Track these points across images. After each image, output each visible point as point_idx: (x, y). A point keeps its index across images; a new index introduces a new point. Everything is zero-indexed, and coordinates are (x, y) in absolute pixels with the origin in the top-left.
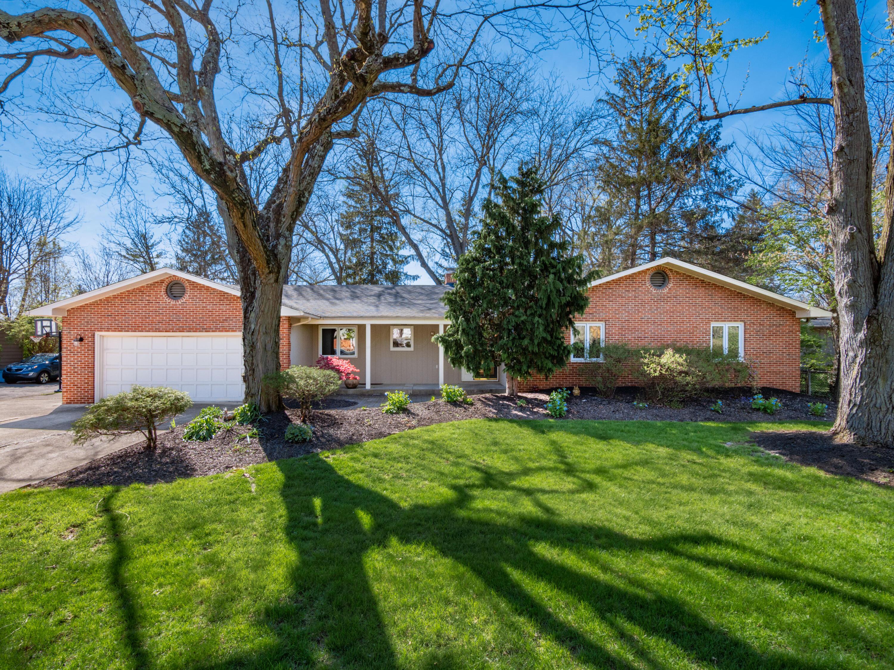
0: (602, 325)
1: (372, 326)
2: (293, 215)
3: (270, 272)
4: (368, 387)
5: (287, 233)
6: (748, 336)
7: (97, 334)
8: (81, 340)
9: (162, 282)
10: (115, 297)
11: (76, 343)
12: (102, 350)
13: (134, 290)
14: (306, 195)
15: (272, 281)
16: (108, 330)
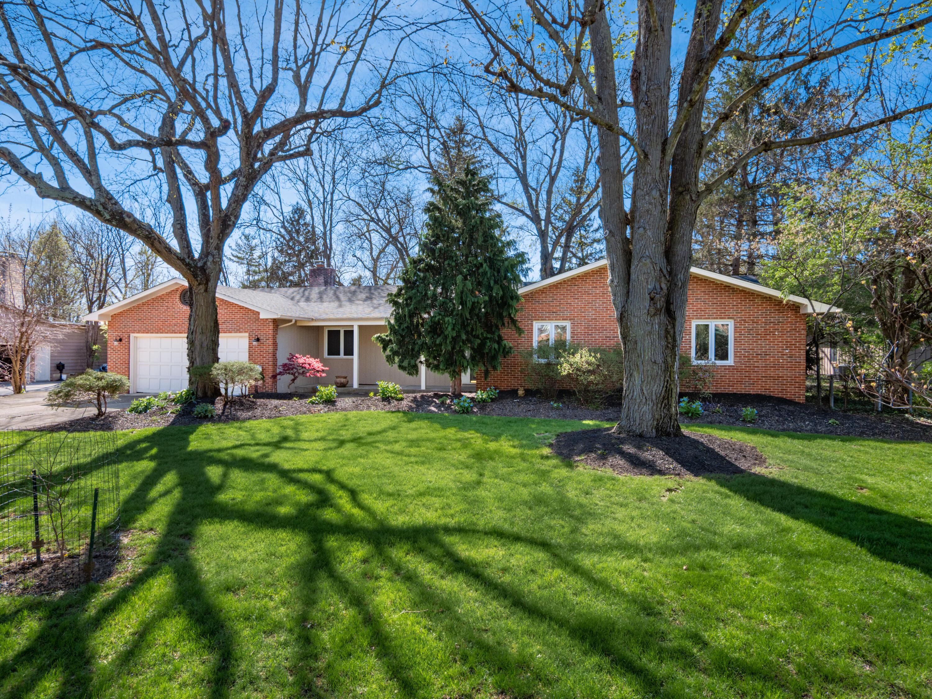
0: (568, 324)
1: (360, 327)
2: (219, 236)
3: (199, 284)
4: (356, 385)
5: (215, 252)
6: (738, 335)
7: (132, 335)
8: (121, 340)
9: (177, 290)
10: (143, 304)
11: (116, 343)
12: (136, 348)
13: (157, 298)
14: (233, 219)
15: (202, 291)
16: (139, 332)
